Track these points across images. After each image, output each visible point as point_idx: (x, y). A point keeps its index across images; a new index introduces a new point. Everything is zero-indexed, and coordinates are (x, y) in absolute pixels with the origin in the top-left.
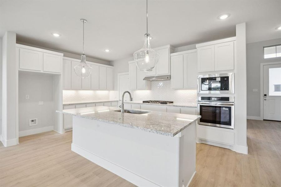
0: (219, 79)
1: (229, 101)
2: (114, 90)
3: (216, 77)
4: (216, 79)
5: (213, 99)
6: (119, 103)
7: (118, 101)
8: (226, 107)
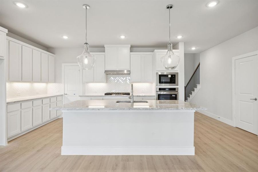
0: (170, 76)
1: (175, 90)
2: (55, 83)
3: (168, 75)
4: (168, 76)
5: (167, 89)
6: (63, 97)
7: (63, 95)
8: (174, 95)
